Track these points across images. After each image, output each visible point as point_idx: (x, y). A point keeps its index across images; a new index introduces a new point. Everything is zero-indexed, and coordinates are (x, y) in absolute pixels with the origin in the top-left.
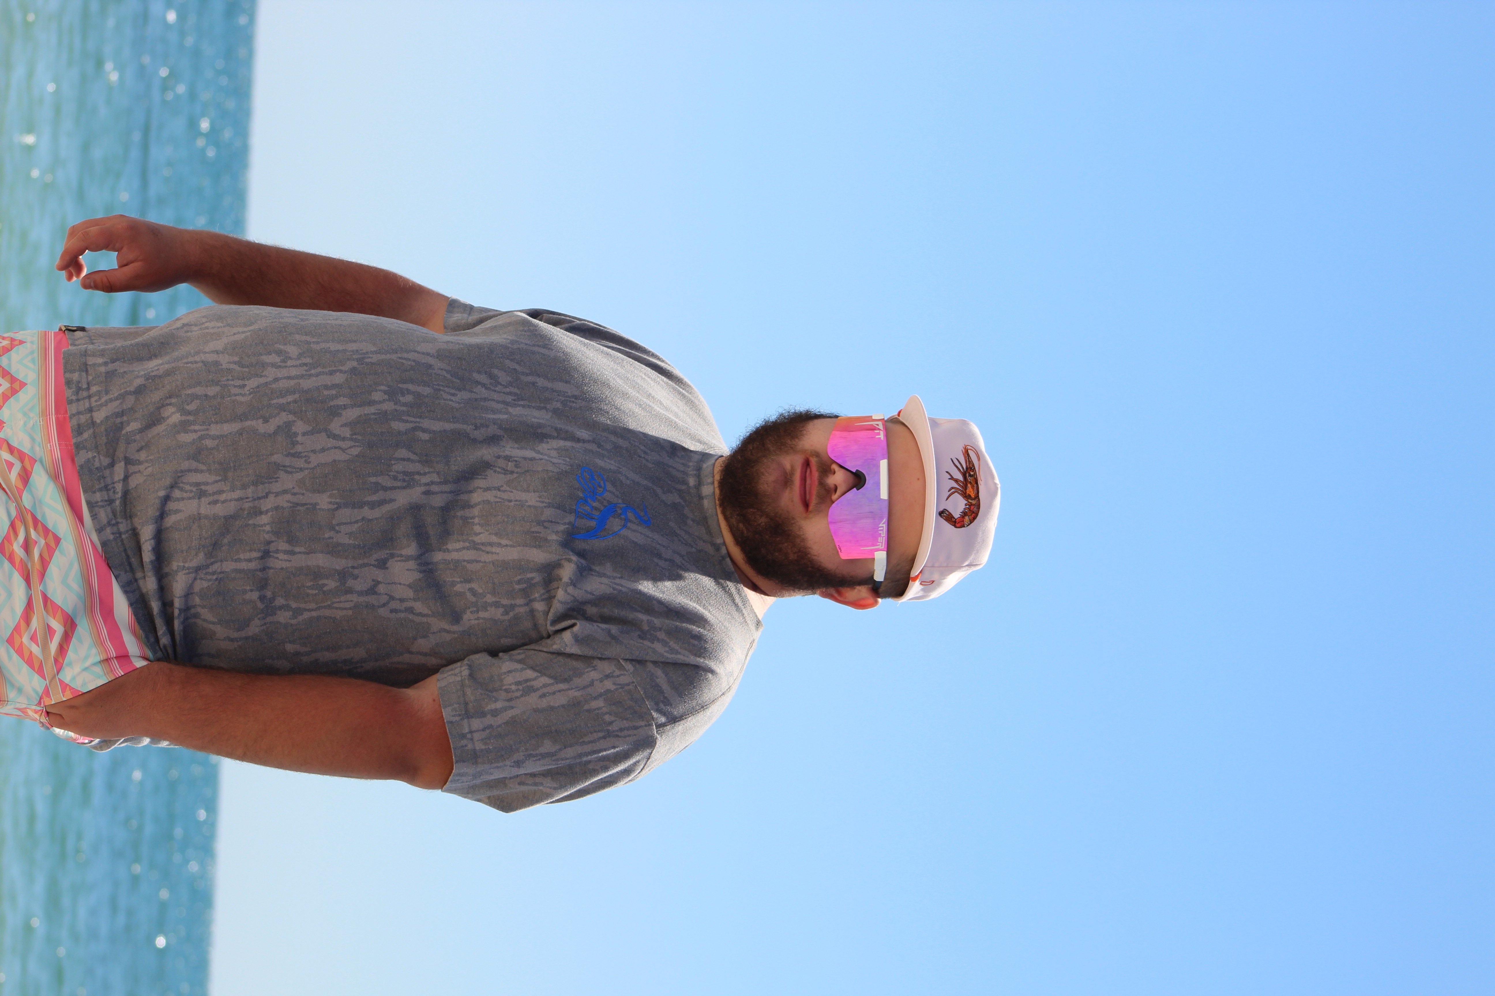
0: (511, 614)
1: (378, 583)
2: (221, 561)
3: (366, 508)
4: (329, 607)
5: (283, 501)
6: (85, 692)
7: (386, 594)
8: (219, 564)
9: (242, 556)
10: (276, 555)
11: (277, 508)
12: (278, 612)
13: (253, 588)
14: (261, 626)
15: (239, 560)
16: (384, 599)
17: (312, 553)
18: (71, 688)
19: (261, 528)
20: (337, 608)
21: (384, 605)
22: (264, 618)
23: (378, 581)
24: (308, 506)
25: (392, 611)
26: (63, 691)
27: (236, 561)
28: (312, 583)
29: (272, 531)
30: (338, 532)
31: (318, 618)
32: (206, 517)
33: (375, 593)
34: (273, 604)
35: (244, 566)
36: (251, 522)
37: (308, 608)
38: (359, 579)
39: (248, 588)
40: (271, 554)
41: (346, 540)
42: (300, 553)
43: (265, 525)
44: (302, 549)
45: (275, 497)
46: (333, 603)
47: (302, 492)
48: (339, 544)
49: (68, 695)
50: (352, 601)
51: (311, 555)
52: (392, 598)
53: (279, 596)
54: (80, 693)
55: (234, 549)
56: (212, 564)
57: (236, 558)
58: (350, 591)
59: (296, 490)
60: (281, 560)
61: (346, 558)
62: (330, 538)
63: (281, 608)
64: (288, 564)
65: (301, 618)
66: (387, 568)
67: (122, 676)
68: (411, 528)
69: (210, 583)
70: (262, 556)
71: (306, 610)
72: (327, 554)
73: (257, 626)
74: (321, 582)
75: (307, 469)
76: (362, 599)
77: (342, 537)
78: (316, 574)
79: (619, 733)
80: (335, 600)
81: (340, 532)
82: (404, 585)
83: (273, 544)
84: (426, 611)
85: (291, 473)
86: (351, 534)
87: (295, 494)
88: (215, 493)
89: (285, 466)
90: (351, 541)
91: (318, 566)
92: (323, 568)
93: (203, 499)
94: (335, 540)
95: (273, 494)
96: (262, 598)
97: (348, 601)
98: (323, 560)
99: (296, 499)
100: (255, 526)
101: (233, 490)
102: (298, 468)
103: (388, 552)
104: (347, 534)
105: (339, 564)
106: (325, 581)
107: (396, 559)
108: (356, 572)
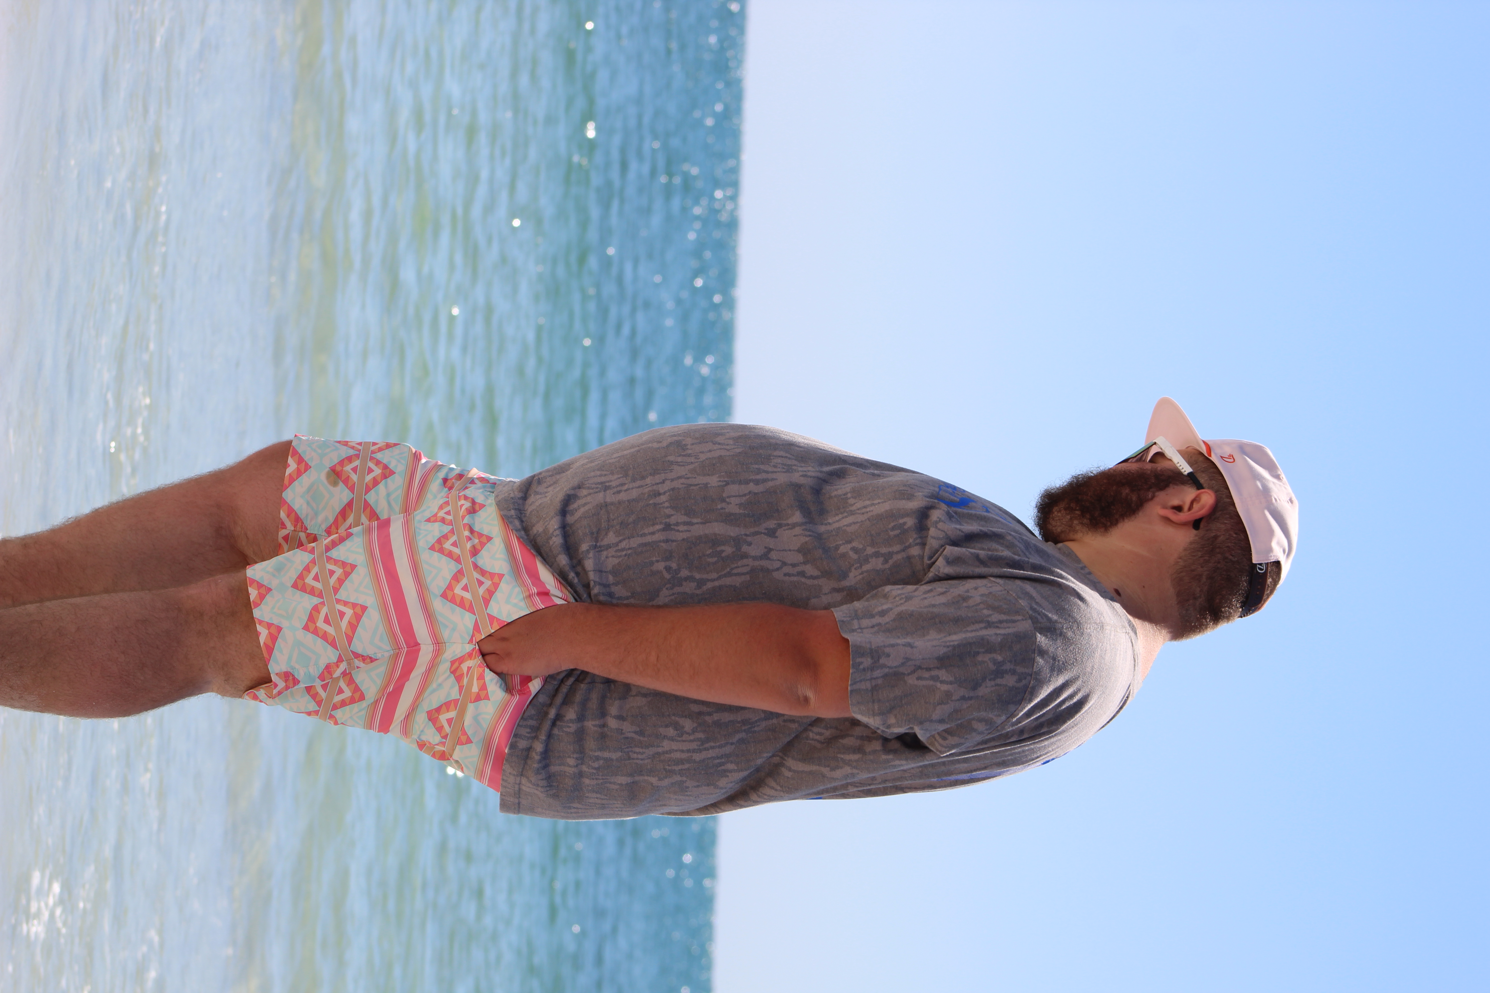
0: (891, 562)
1: (770, 550)
2: (629, 538)
3: (752, 484)
4: (729, 574)
5: (677, 484)
7: (778, 560)
8: (627, 541)
9: (646, 531)
10: (676, 528)
11: (673, 489)
12: (684, 583)
13: (658, 559)
14: (670, 596)
15: (644, 535)
16: (777, 564)
17: (708, 523)
19: (661, 506)
20: (736, 575)
21: (778, 569)
22: (672, 589)
23: (770, 548)
24: (701, 486)
25: (785, 575)
27: (642, 536)
28: (711, 551)
29: (671, 506)
30: (729, 503)
31: (720, 587)
32: (612, 504)
33: (769, 559)
34: (679, 575)
35: (649, 539)
36: (651, 502)
37: (710, 578)
38: (753, 546)
39: (654, 559)
40: (672, 527)
41: (737, 510)
42: (697, 523)
43: (664, 502)
44: (699, 520)
45: (671, 482)
46: (732, 569)
47: (694, 476)
48: (731, 514)
50: (748, 565)
51: (707, 524)
52: (784, 564)
53: (683, 568)
55: (639, 526)
56: (620, 541)
57: (641, 533)
59: (689, 475)
60: (682, 532)
61: (738, 526)
62: (722, 509)
63: (687, 579)
64: (688, 535)
65: (705, 588)
66: (777, 537)
67: (543, 609)
68: (794, 500)
69: (620, 559)
70: (664, 528)
71: (708, 580)
72: (721, 522)
73: (666, 596)
74: (718, 549)
75: (697, 462)
76: (757, 563)
77: (733, 508)
78: (715, 541)
79: (999, 625)
80: (733, 566)
81: (731, 503)
82: (794, 550)
83: (673, 517)
84: (816, 573)
85: (683, 466)
86: (740, 505)
87: (688, 478)
88: (617, 486)
89: (677, 462)
90: (741, 511)
91: (715, 534)
92: (719, 535)
93: (608, 492)
94: (727, 510)
95: (668, 480)
96: (668, 569)
97: (745, 566)
98: (718, 528)
99: (689, 482)
100: (655, 504)
101: (634, 480)
102: (689, 463)
103: (776, 522)
104: (736, 505)
105: (732, 531)
106: (723, 548)
107: (784, 528)
108: (749, 539)
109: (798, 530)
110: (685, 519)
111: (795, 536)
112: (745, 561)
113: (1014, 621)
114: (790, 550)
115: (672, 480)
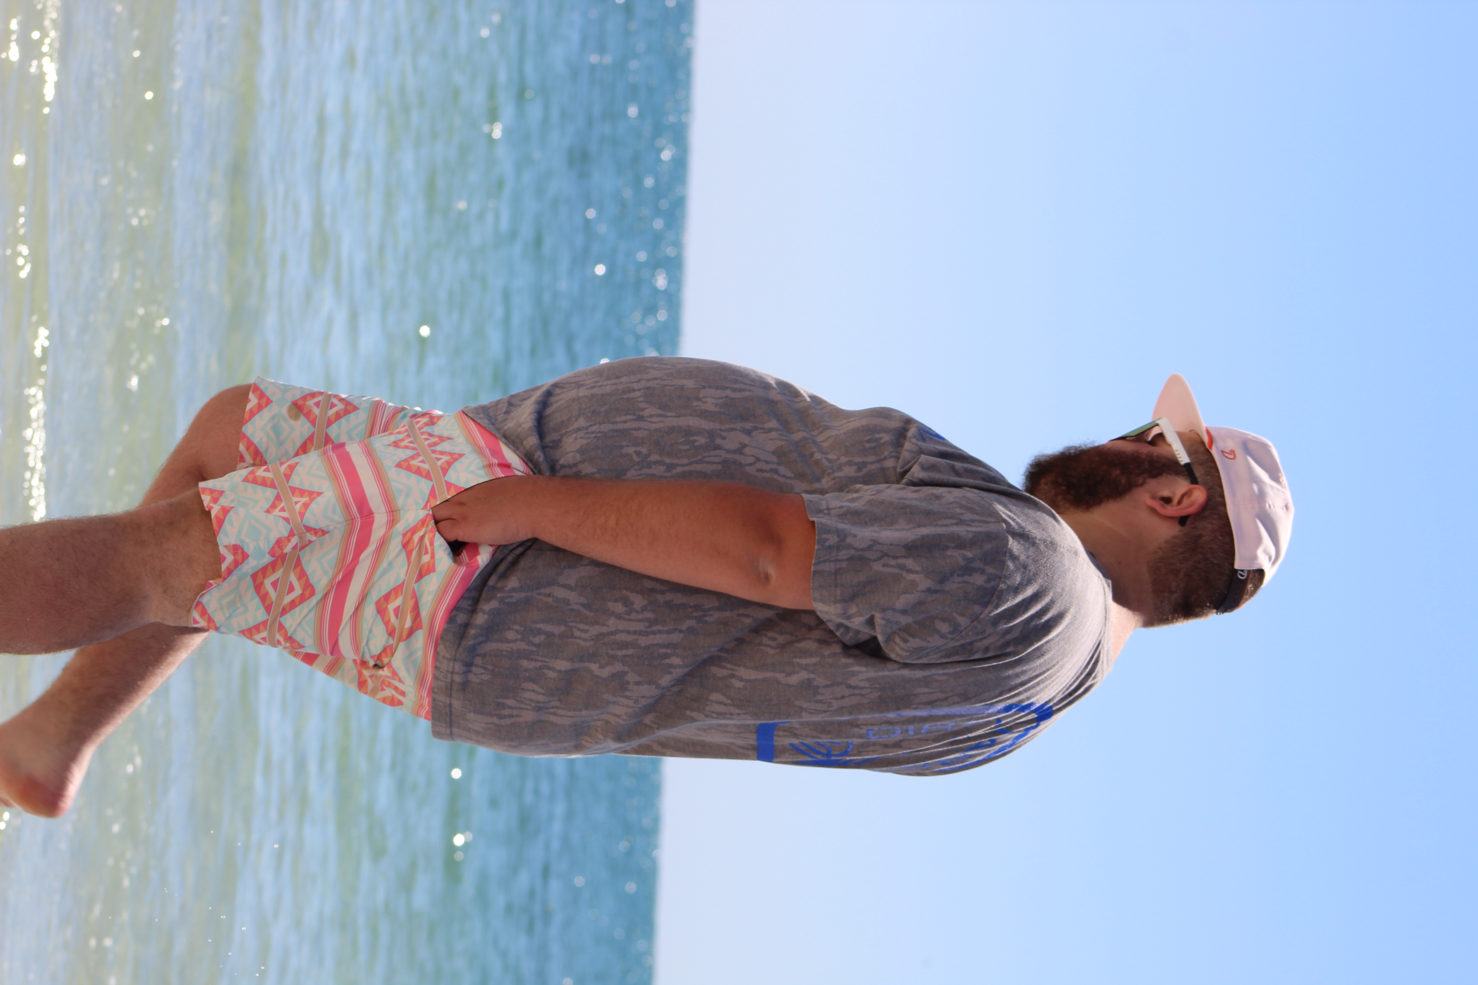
0: (864, 471)
1: (745, 446)
2: (600, 424)
3: (729, 391)
4: (701, 462)
5: (652, 384)
7: (752, 456)
8: (598, 426)
9: (618, 419)
10: (649, 419)
11: (648, 388)
12: (653, 466)
13: (629, 444)
15: (615, 423)
17: (682, 416)
19: (635, 400)
20: (707, 463)
22: (640, 470)
23: (745, 444)
24: (677, 386)
27: (613, 423)
28: (684, 439)
29: (645, 401)
32: (585, 397)
33: (742, 454)
34: (649, 459)
35: (620, 426)
36: (625, 397)
37: (680, 463)
40: (645, 418)
41: (713, 408)
43: (638, 398)
44: (673, 414)
45: (646, 381)
46: (704, 457)
48: (706, 411)
50: (720, 456)
51: (681, 418)
52: (758, 460)
53: (654, 453)
55: (611, 415)
56: (591, 426)
57: (613, 421)
58: (718, 448)
60: (655, 423)
62: (697, 406)
63: (656, 463)
64: (661, 425)
65: (674, 472)
66: (752, 437)
69: (590, 440)
71: (678, 465)
72: (696, 417)
74: (692, 438)
76: (730, 456)
77: (709, 405)
78: (688, 432)
79: (971, 523)
80: (705, 454)
81: (707, 402)
82: (768, 451)
83: (646, 410)
84: (789, 474)
86: (716, 405)
87: (664, 380)
88: (591, 384)
90: (717, 410)
91: (689, 426)
92: (693, 427)
94: (702, 408)
95: (643, 380)
97: (718, 456)
98: (693, 422)
99: (665, 383)
100: (629, 399)
103: (751, 425)
104: (712, 404)
105: (707, 425)
107: (759, 431)
108: (724, 434)
109: (774, 435)
110: (660, 412)
111: (770, 439)
113: (986, 522)
114: (764, 450)
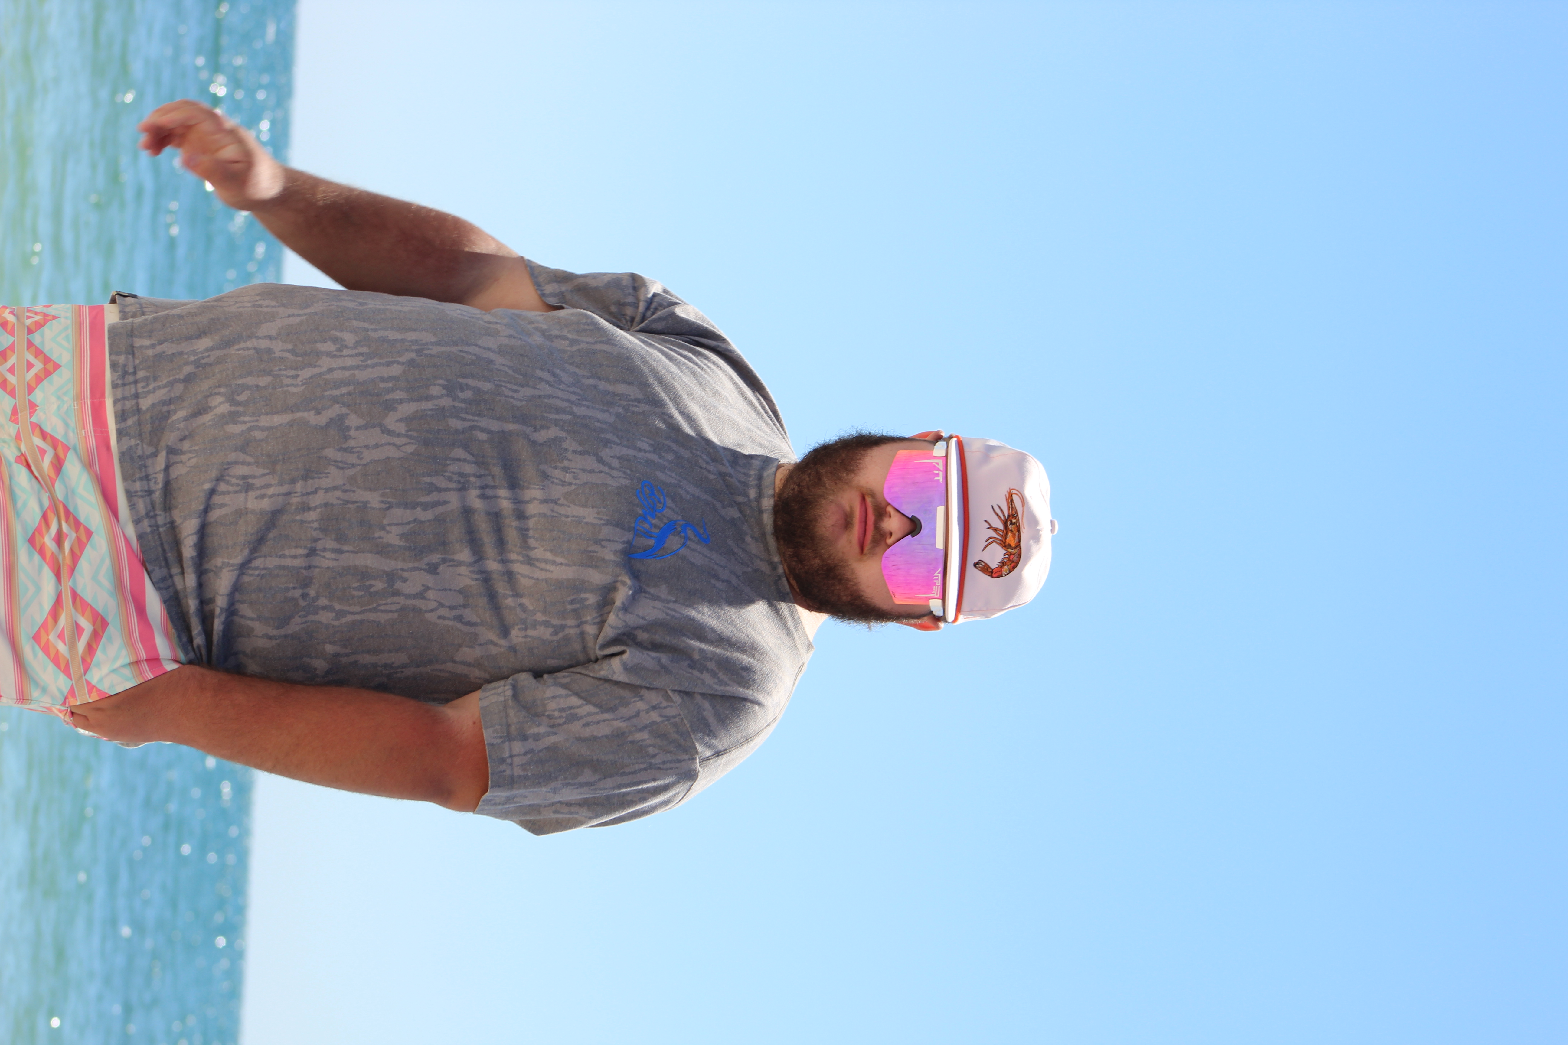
0: (561, 635)
1: (428, 588)
2: (265, 556)
3: (419, 509)
4: (375, 610)
5: (333, 497)
6: (112, 694)
7: (435, 600)
8: (262, 559)
9: (287, 552)
10: (322, 554)
11: (326, 505)
12: (321, 612)
13: (296, 586)
14: (302, 624)
15: (283, 556)
16: (433, 605)
17: (360, 552)
18: (98, 690)
19: (309, 525)
20: (382, 611)
21: (432, 610)
22: (305, 616)
23: (428, 587)
24: (359, 504)
25: (439, 617)
26: (90, 692)
27: (281, 557)
28: (359, 584)
29: (320, 528)
30: (388, 532)
31: (362, 622)
32: (253, 512)
33: (424, 598)
34: (316, 604)
35: (288, 562)
36: (298, 518)
37: (352, 611)
38: (408, 583)
39: (291, 585)
40: (318, 552)
41: (397, 542)
42: (348, 551)
43: (313, 521)
44: (351, 548)
45: (325, 493)
46: (379, 605)
47: (353, 489)
48: (389, 545)
49: (95, 697)
50: (399, 604)
51: (359, 554)
52: (441, 605)
53: (323, 596)
54: (107, 696)
55: (280, 545)
56: (257, 559)
57: (280, 553)
59: (347, 487)
60: (328, 559)
61: (395, 560)
62: (380, 538)
63: (324, 608)
64: (335, 564)
65: (343, 620)
66: (438, 574)
68: (464, 532)
71: (350, 613)
72: (376, 554)
73: (298, 624)
74: (367, 583)
75: (359, 465)
76: (409, 602)
77: (392, 538)
78: (364, 574)
80: (381, 602)
81: (391, 532)
82: (455, 591)
83: (320, 541)
84: (475, 621)
85: (342, 468)
86: (402, 536)
87: (346, 490)
88: (262, 487)
89: (335, 461)
90: (402, 543)
91: (366, 567)
92: (371, 568)
93: (250, 493)
94: (385, 540)
95: (322, 489)
96: (304, 596)
97: (394, 603)
98: (370, 560)
99: (346, 496)
100: (302, 522)
101: (281, 484)
102: (350, 464)
103: (440, 557)
104: (397, 535)
105: (388, 565)
106: (372, 582)
107: (447, 565)
108: (405, 575)
109: (464, 570)
110: (335, 545)
111: (459, 576)
112: (396, 599)
114: (450, 590)
115: (327, 490)
